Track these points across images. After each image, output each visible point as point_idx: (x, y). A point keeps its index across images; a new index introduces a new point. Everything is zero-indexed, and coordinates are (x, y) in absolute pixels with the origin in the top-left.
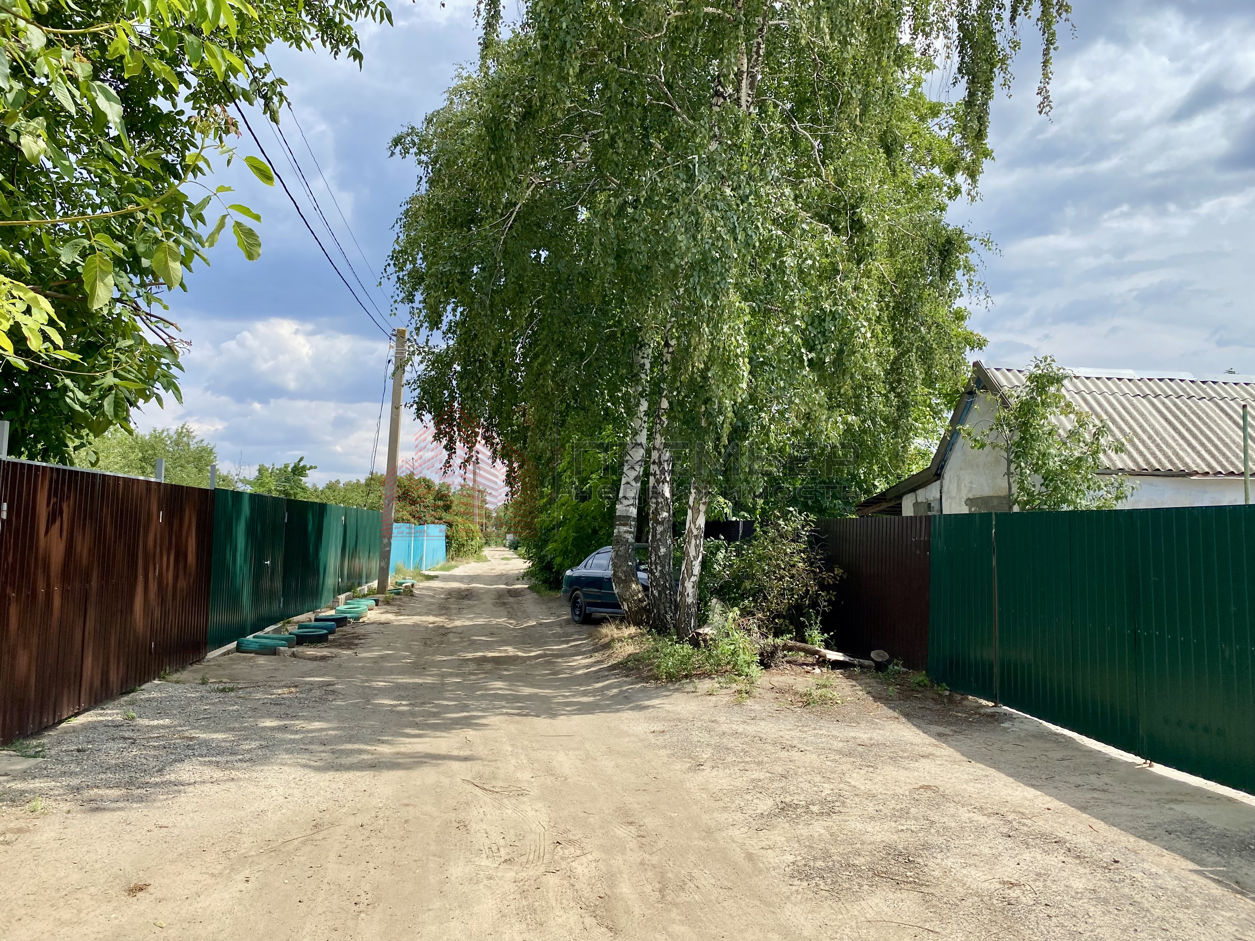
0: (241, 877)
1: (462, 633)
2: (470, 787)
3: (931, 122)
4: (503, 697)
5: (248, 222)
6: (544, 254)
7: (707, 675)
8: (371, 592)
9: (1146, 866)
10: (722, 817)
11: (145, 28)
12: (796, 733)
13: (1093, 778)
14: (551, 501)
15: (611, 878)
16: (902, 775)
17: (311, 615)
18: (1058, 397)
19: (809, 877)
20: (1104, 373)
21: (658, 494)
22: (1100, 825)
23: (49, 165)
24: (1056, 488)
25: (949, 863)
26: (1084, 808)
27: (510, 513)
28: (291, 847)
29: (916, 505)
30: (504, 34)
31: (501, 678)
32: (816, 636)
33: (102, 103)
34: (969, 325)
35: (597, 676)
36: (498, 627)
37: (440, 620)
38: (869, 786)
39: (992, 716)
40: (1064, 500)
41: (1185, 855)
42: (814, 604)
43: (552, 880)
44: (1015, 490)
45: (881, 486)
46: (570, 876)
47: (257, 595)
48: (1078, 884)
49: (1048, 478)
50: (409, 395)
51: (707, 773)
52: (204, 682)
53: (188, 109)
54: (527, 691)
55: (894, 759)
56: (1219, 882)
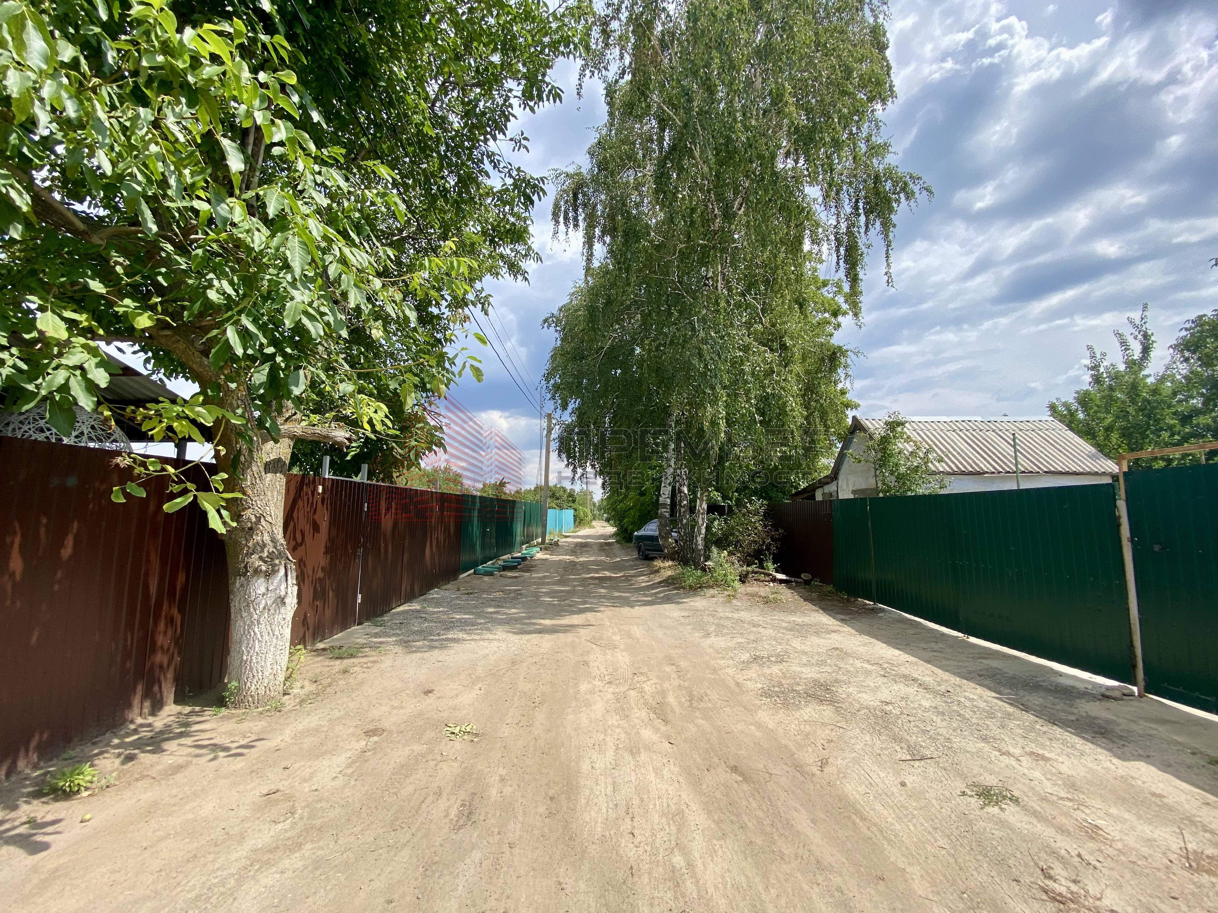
0: (477, 687)
1: (583, 564)
2: (589, 644)
3: (824, 291)
4: (604, 597)
5: (477, 364)
6: (619, 371)
7: (712, 587)
8: (538, 544)
9: (966, 694)
10: (722, 662)
11: (427, 276)
12: (761, 618)
13: (933, 645)
14: (626, 497)
15: (663, 693)
16: (821, 641)
17: (509, 556)
18: (902, 433)
19: (770, 696)
20: (929, 419)
21: (680, 491)
22: (939, 671)
23: (383, 342)
24: (904, 483)
25: (850, 690)
26: (928, 662)
27: (605, 503)
28: (501, 673)
29: (823, 494)
30: (596, 264)
31: (603, 587)
32: (770, 566)
33: (408, 312)
34: (849, 396)
35: (653, 587)
36: (601, 561)
37: (572, 558)
38: (803, 647)
39: (873, 609)
40: (910, 490)
41: (990, 689)
42: (768, 549)
43: (633, 693)
44: (880, 484)
45: (803, 485)
46: (642, 691)
47: (483, 546)
48: (926, 704)
49: (899, 478)
50: (554, 445)
51: (712, 639)
52: (458, 590)
53: (447, 313)
54: (617, 594)
55: (817, 633)
56: (1011, 704)
